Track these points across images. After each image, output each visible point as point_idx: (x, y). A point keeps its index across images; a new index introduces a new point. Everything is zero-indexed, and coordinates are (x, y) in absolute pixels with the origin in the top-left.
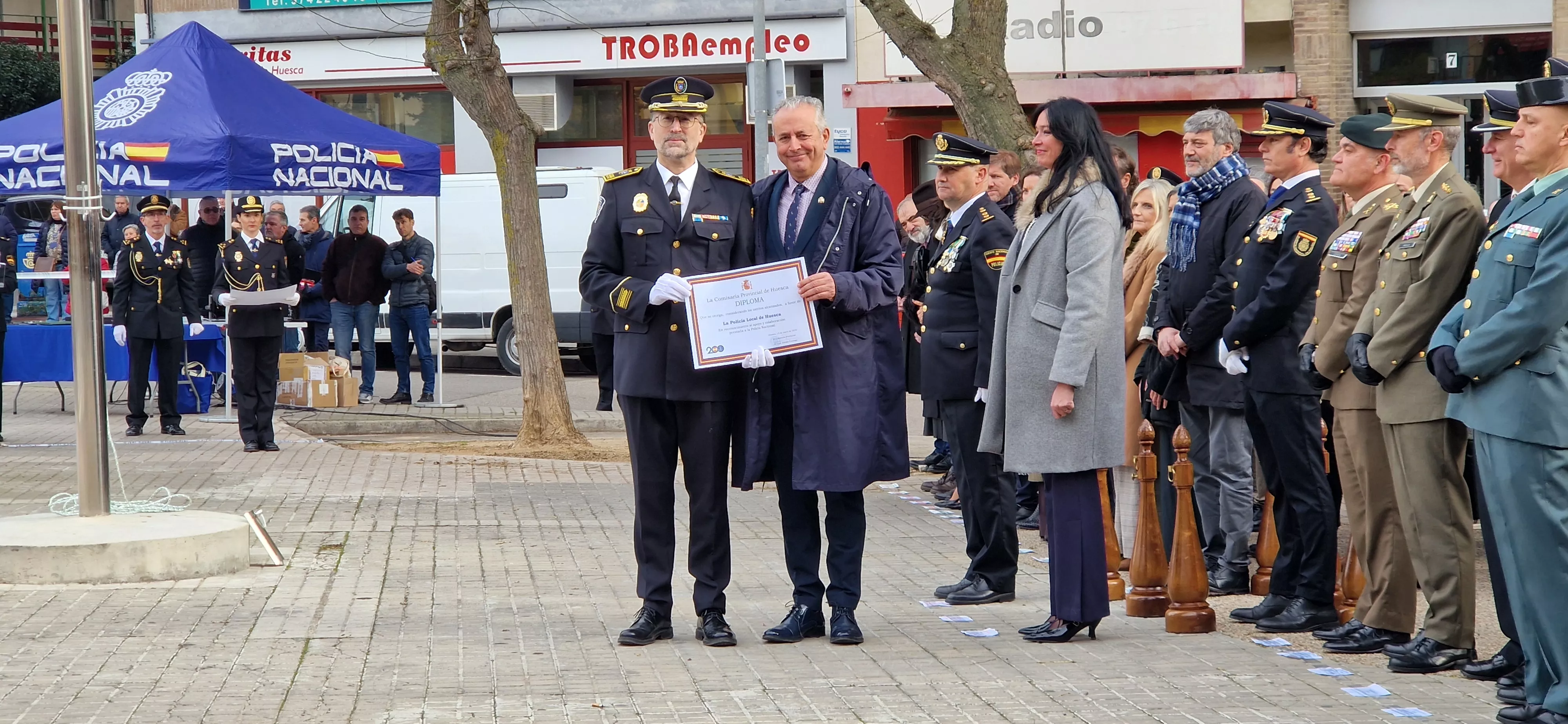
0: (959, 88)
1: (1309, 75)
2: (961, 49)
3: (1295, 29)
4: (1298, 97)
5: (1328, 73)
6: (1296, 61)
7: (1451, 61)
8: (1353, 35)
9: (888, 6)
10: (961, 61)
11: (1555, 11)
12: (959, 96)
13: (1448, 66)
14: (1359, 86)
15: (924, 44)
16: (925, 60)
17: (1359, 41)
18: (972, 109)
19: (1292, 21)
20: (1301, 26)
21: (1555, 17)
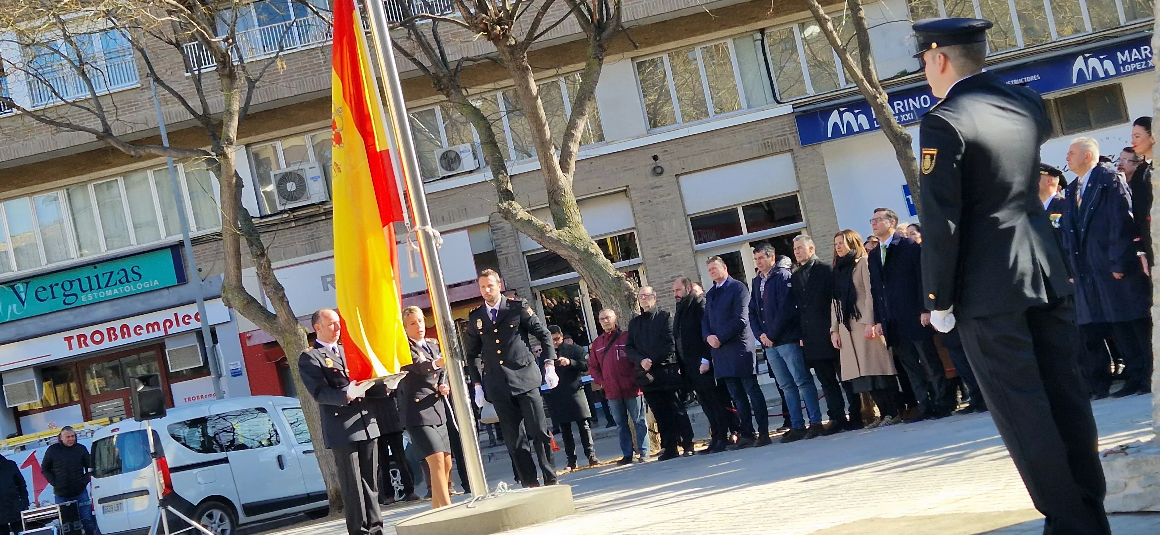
1: (511, 277)
3: (496, 252)
8: (523, 253)
14: (532, 279)
17: (527, 256)
19: (494, 250)
20: (500, 252)
21: (636, 223)
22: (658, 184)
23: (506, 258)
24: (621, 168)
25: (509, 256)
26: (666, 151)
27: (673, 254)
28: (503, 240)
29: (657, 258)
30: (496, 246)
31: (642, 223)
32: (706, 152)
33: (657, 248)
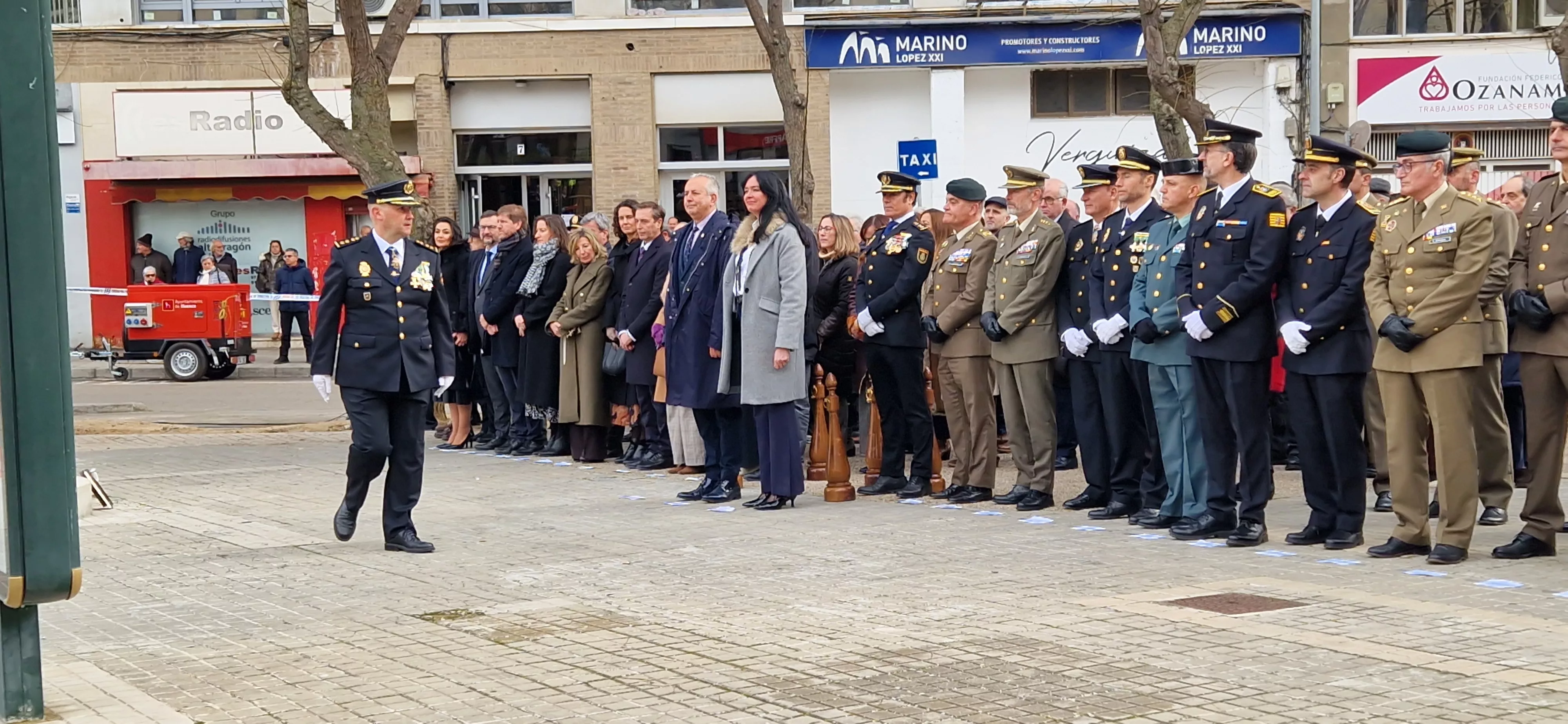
0: (367, 164)
1: (428, 158)
2: (366, 137)
3: (418, 126)
4: (421, 173)
5: (442, 157)
6: (419, 148)
7: (521, 150)
8: (453, 131)
9: (309, 106)
10: (367, 145)
11: (593, 119)
12: (367, 170)
13: (519, 153)
14: (459, 165)
15: (340, 133)
16: (340, 145)
17: (458, 136)
18: (378, 179)
19: (416, 121)
20: (422, 124)
21: (593, 122)
22: (627, 80)
23: (428, 133)
24: (587, 51)
25: (432, 132)
26: (645, 41)
27: (630, 168)
28: (428, 111)
29: (610, 169)
30: (418, 116)
31: (600, 124)
32: (692, 53)
33: (612, 156)
